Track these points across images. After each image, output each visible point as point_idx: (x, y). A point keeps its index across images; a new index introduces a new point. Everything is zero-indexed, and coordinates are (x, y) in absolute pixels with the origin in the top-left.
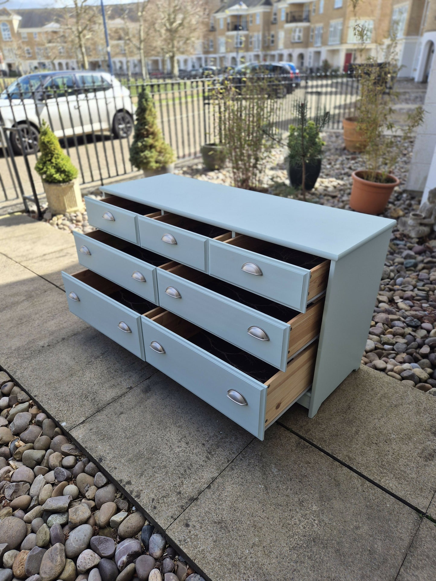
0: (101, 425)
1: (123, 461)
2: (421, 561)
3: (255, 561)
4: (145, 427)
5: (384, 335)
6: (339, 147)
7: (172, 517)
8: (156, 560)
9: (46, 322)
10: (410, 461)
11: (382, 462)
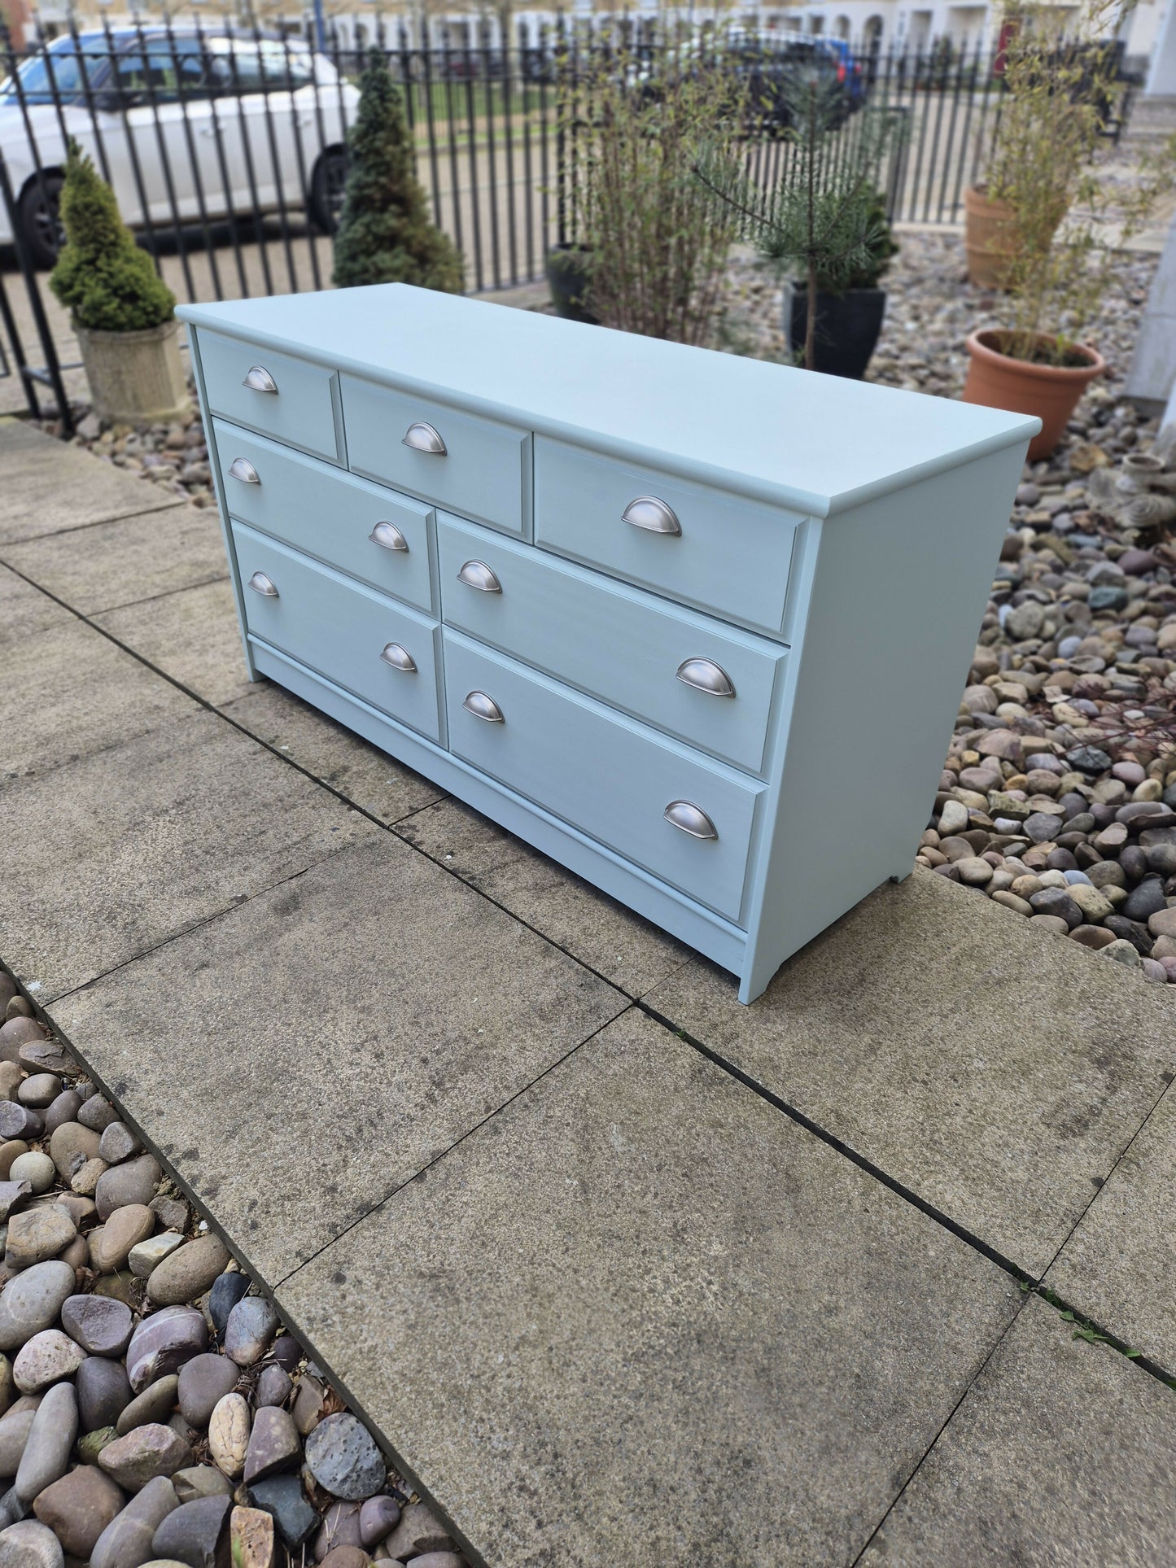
0: (136, 993)
1: (185, 1094)
2: (1005, 1413)
3: (517, 1385)
4: (264, 1005)
5: (1000, 789)
6: (950, 275)
7: (299, 1254)
8: (241, 1368)
9: (33, 711)
10: (1016, 1134)
11: (933, 1133)
